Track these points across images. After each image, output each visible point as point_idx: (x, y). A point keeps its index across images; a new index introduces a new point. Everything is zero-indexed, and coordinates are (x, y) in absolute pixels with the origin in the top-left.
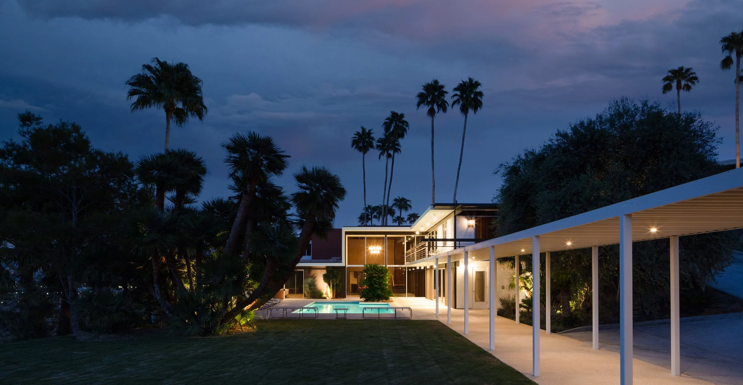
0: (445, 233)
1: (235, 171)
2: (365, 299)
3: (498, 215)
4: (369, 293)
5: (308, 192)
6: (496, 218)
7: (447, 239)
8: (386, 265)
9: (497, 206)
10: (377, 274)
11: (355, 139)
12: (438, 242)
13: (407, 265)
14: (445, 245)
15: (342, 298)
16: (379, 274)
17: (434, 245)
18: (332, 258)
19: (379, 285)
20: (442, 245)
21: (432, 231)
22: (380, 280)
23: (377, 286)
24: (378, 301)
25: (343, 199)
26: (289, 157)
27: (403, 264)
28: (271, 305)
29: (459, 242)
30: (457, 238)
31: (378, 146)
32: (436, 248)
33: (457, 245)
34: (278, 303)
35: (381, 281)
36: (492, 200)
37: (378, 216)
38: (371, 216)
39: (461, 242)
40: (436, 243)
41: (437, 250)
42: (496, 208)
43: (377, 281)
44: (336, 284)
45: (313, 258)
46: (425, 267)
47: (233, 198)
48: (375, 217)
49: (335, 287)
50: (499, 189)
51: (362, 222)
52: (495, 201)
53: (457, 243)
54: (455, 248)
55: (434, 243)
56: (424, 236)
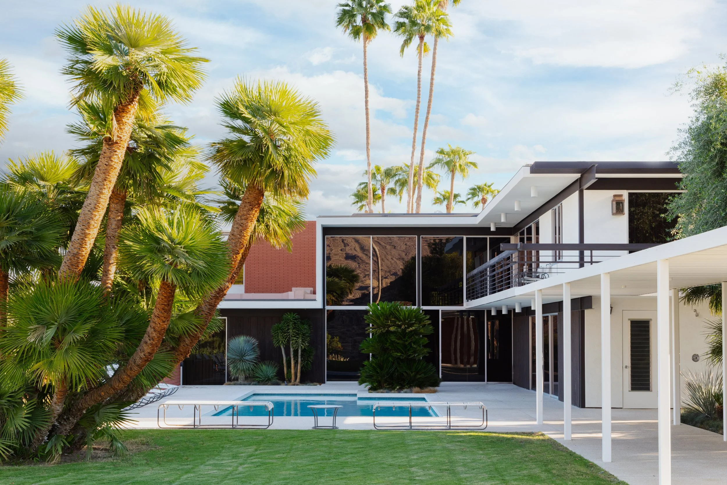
0: (557, 230)
1: (87, 92)
2: (370, 386)
3: (682, 189)
4: (379, 370)
5: (247, 139)
6: (676, 195)
7: (562, 244)
8: (419, 305)
9: (679, 167)
10: (400, 326)
11: (347, 8)
12: (541, 252)
13: (468, 305)
14: (557, 257)
15: (316, 383)
16: (403, 327)
17: (533, 258)
18: (293, 289)
19: (402, 353)
20: (550, 259)
21: (527, 226)
22: (407, 341)
23: (399, 354)
24: (399, 391)
25: (326, 154)
26: (206, 60)
27: (461, 303)
28: (155, 400)
29: (590, 251)
30: (586, 242)
31: (400, 26)
32: (538, 266)
33: (587, 259)
34: (168, 395)
35: (407, 343)
36: (668, 153)
37: (398, 189)
38: (383, 190)
39: (595, 252)
40: (538, 253)
41: (539, 270)
42: (677, 171)
43: (398, 343)
44: (303, 351)
45: (247, 291)
46: (509, 311)
47: (79, 153)
48: (393, 191)
49: (299, 357)
50: (682, 127)
51: (360, 204)
52: (675, 157)
53: (585, 255)
54: (582, 266)
55: (533, 254)
56: (510, 238)
